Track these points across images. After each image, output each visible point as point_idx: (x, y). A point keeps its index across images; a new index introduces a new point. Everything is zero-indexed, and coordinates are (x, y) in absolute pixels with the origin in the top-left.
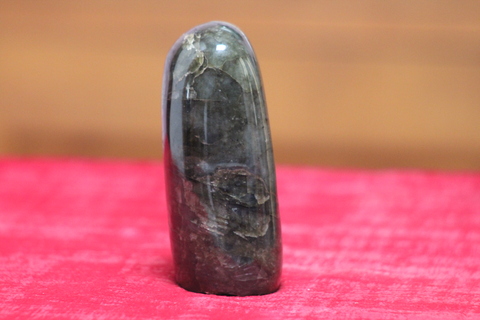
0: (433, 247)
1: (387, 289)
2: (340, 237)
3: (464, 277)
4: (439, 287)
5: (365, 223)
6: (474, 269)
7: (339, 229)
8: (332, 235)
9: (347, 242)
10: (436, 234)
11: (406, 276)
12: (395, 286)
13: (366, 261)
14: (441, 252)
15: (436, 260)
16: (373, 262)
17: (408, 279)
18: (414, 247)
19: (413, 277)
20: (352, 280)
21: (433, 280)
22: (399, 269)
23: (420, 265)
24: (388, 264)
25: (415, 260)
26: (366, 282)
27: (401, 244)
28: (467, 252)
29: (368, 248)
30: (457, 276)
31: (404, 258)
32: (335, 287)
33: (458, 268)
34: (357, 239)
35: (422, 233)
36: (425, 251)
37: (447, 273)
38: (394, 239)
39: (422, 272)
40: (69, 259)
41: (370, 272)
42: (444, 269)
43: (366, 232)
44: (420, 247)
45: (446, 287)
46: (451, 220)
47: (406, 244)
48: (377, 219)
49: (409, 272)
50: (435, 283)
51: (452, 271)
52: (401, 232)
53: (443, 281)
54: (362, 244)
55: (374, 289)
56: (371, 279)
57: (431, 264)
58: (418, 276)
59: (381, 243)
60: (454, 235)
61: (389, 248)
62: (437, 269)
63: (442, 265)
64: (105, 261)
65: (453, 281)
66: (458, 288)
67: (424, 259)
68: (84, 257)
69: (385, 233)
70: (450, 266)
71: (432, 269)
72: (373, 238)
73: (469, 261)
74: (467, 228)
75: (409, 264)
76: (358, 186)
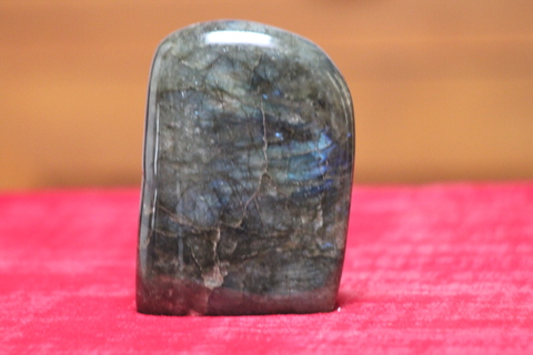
0: (478, 261)
1: (425, 308)
2: (376, 256)
3: (510, 291)
4: (483, 303)
5: (404, 241)
6: (522, 283)
7: (376, 248)
8: (367, 255)
9: (383, 262)
10: (483, 249)
11: (445, 294)
12: (434, 305)
13: (403, 280)
14: (487, 267)
15: (481, 275)
16: (411, 282)
17: (449, 297)
18: (457, 262)
19: (454, 294)
20: (386, 302)
21: (475, 297)
22: (439, 287)
23: (462, 282)
24: (428, 282)
25: (457, 276)
26: (402, 302)
27: (443, 260)
28: (515, 265)
29: (406, 267)
30: (504, 290)
31: (446, 275)
32: (368, 309)
33: (504, 282)
34: (394, 257)
35: (468, 247)
36: (469, 267)
37: (492, 288)
38: (436, 255)
39: (465, 289)
40: (75, 294)
41: (406, 293)
42: (489, 284)
43: (406, 249)
44: (463, 264)
45: (490, 303)
46: (500, 233)
47: (448, 260)
48: (419, 236)
49: (451, 289)
50: (479, 300)
51: (498, 286)
52: (444, 248)
53: (487, 297)
54: (400, 262)
55: (411, 309)
56: (407, 299)
57: (475, 279)
58: (461, 293)
59: (421, 261)
60: (503, 248)
61: (431, 265)
62: (482, 285)
63: (488, 280)
64: (116, 294)
65: (498, 297)
66: (504, 302)
67: (469, 275)
68: (91, 291)
69: (427, 250)
70: (496, 280)
71: (476, 285)
72: (414, 255)
73: (518, 275)
74: (515, 241)
75: (451, 281)
76: (400, 204)
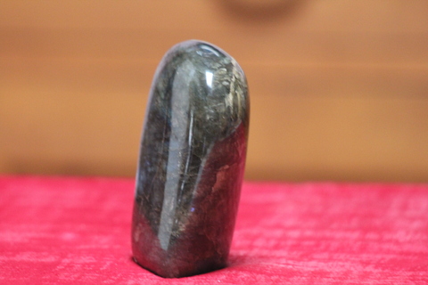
0: (334, 245)
1: (288, 281)
2: (255, 238)
3: (357, 270)
4: (334, 278)
5: (278, 226)
6: (367, 263)
7: (255, 231)
8: (247, 237)
9: (259, 243)
10: (339, 235)
11: (306, 269)
12: (295, 278)
13: (273, 257)
14: (341, 249)
15: (335, 256)
16: (281, 257)
17: (308, 272)
18: (318, 245)
19: (312, 270)
20: (258, 273)
21: (331, 272)
22: (301, 263)
23: (320, 260)
24: (292, 259)
25: (316, 256)
26: (270, 275)
27: (307, 243)
28: (363, 249)
29: (277, 247)
30: (352, 269)
31: (307, 255)
32: (243, 279)
33: (353, 262)
34: (268, 239)
35: (328, 234)
36: (326, 249)
37: (343, 266)
38: (302, 239)
39: (322, 266)
40: (12, 258)
41: (275, 265)
42: (341, 263)
43: (278, 233)
44: (323, 246)
45: (340, 278)
46: (355, 223)
47: (312, 243)
48: (290, 222)
49: (310, 266)
50: (332, 276)
51: (348, 265)
52: (309, 233)
53: (338, 273)
54: (272, 243)
55: (277, 281)
56: (275, 272)
57: (330, 259)
58: (317, 269)
59: (290, 243)
60: (356, 235)
61: (296, 246)
62: (335, 264)
63: (340, 260)
64: (43, 260)
65: (347, 274)
66: (351, 279)
67: (326, 255)
68: (25, 257)
69: (295, 234)
70: (347, 260)
71: (330, 264)
72: (284, 238)
73: (364, 257)
74: (365, 230)
75: (312, 259)
76: (278, 196)
